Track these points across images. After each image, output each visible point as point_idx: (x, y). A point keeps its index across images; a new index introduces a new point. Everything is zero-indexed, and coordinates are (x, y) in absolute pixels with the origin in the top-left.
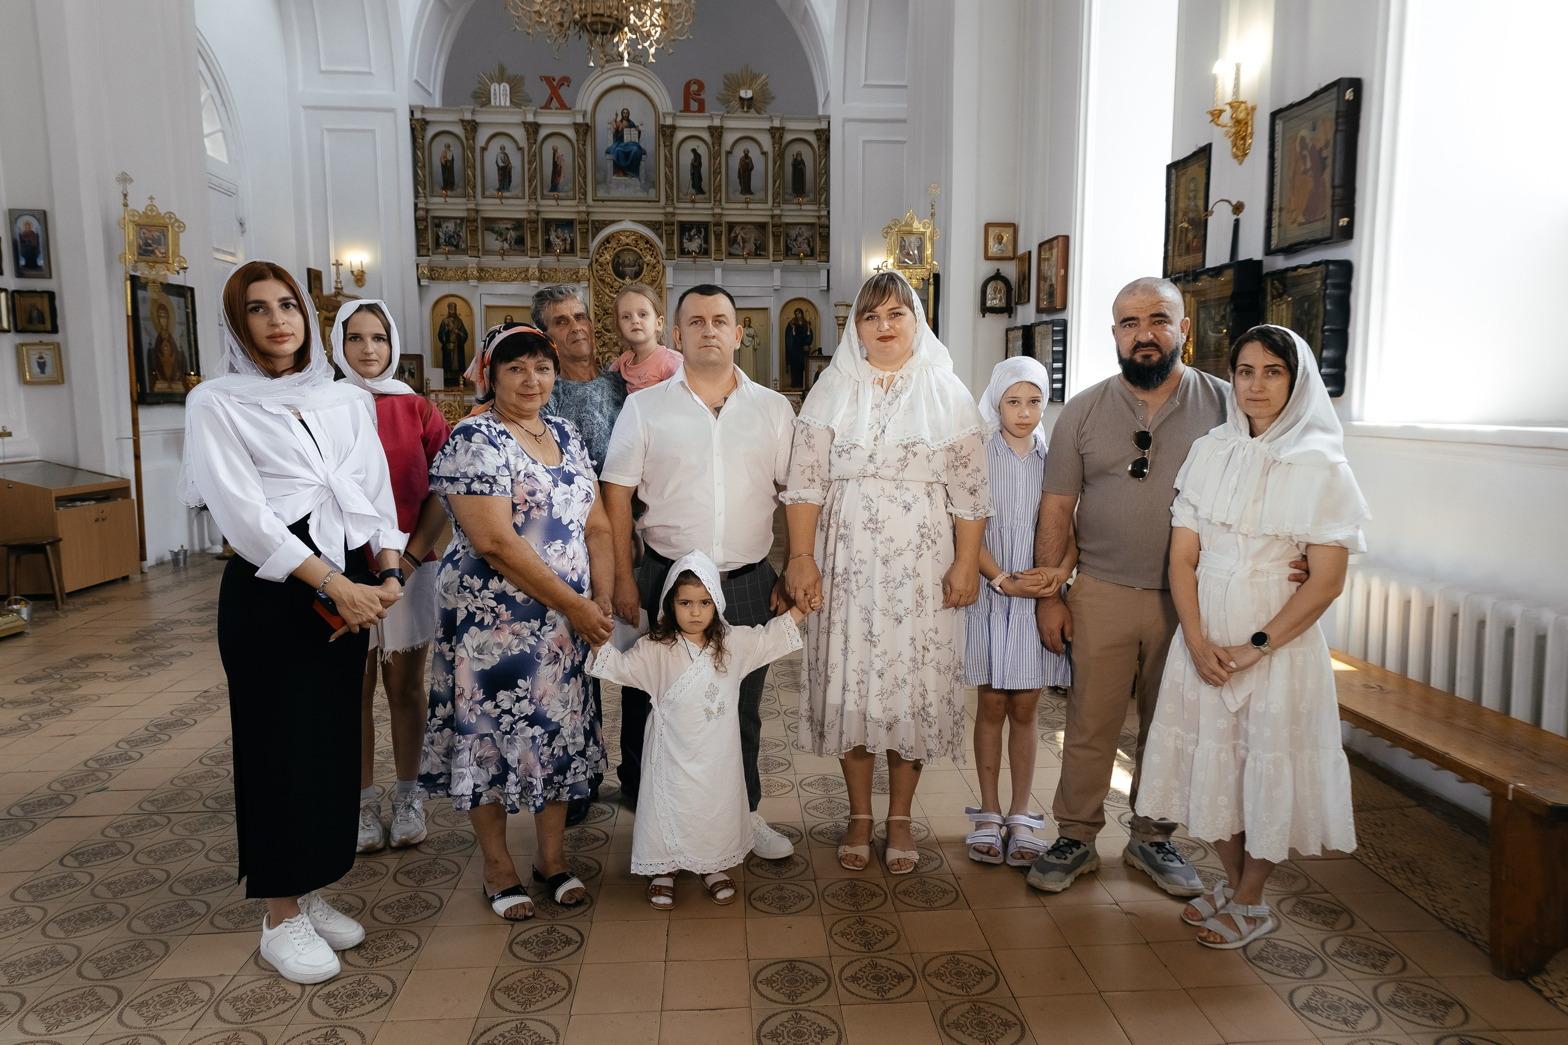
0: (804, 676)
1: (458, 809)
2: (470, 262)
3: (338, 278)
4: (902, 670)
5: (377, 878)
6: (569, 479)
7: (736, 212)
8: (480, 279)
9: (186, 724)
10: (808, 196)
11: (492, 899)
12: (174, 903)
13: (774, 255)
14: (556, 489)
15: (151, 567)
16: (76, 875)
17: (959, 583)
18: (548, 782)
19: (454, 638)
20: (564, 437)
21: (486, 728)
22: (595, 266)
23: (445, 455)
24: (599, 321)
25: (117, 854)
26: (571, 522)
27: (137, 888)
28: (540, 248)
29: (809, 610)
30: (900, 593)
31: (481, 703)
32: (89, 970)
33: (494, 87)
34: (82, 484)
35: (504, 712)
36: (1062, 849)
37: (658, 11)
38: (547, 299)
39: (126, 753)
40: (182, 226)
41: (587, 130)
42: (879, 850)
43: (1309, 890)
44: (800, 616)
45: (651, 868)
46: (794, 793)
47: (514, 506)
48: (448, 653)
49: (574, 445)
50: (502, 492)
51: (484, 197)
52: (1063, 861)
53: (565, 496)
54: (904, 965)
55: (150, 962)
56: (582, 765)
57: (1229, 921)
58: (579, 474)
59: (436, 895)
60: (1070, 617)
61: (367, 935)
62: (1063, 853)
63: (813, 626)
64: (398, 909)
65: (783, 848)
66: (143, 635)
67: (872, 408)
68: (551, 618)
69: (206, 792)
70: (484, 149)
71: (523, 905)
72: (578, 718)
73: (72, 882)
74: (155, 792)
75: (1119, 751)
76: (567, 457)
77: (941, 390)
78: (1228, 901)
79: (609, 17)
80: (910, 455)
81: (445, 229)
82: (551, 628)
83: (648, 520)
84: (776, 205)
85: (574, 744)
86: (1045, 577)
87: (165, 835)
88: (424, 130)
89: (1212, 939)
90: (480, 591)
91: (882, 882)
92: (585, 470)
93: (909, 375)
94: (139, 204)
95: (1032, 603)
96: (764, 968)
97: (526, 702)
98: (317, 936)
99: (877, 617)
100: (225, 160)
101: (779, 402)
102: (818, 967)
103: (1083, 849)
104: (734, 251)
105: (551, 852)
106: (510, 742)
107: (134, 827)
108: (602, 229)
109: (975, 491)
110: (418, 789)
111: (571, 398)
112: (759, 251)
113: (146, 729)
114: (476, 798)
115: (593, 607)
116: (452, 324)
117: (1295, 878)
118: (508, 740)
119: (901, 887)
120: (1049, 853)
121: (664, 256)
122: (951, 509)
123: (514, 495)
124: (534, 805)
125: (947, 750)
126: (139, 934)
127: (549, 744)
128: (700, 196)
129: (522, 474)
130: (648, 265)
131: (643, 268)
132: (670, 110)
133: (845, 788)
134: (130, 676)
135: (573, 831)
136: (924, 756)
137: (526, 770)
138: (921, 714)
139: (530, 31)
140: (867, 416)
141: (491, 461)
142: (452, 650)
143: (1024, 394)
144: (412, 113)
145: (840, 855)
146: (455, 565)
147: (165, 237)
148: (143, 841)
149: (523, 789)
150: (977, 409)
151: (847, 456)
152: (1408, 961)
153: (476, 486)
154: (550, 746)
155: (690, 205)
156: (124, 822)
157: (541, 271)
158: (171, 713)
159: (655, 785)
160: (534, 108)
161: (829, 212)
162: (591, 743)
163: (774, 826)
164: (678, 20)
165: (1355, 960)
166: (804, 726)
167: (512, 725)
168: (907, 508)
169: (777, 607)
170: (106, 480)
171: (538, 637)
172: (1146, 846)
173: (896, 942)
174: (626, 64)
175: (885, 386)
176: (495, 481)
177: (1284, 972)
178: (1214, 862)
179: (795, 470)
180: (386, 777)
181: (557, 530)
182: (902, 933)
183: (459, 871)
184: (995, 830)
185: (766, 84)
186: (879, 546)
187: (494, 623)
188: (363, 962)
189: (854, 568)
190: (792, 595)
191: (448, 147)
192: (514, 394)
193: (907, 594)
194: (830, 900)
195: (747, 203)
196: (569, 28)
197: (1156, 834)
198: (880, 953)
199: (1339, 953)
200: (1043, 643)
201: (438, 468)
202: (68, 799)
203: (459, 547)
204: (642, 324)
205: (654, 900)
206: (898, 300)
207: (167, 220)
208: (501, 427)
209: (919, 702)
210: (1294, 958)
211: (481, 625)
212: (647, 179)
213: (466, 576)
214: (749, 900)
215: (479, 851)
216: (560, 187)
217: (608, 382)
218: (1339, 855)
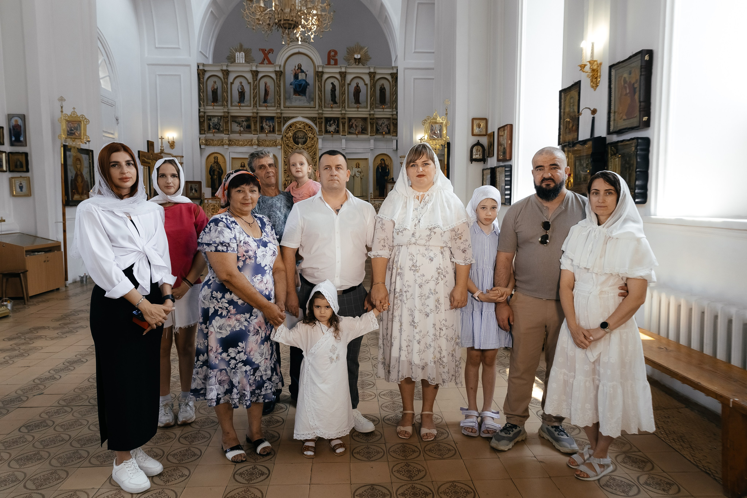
0: (380, 342)
1: (210, 406)
2: (225, 137)
3: (162, 144)
4: (429, 340)
5: (170, 440)
6: (265, 245)
7: (353, 112)
8: (229, 145)
9: (82, 361)
10: (387, 105)
11: (226, 452)
12: (72, 451)
13: (370, 133)
14: (259, 249)
15: (70, 284)
16: (26, 436)
17: (458, 296)
18: (253, 393)
19: (208, 322)
20: (263, 224)
21: (223, 366)
22: (284, 138)
23: (205, 232)
25: (46, 426)
26: (266, 265)
27: (55, 443)
29: (382, 310)
30: (428, 302)
31: (221, 354)
32: (30, 485)
33: (237, 54)
34: (38, 244)
35: (232, 358)
36: (507, 429)
37: (315, 18)
38: (256, 157)
39: (53, 376)
40: (88, 121)
41: (281, 74)
42: (417, 428)
43: (631, 451)
44: (378, 313)
45: (303, 436)
46: (376, 399)
47: (238, 257)
48: (205, 330)
49: (268, 228)
50: (232, 251)
51: (232, 106)
52: (508, 435)
53: (263, 253)
54: (428, 488)
55: (59, 481)
56: (270, 385)
57: (590, 466)
58: (270, 242)
59: (199, 449)
60: (512, 313)
61: (164, 469)
62: (509, 431)
63: (385, 317)
64: (180, 456)
65: (369, 427)
66: (64, 317)
67: (414, 210)
68: (255, 313)
69: (90, 395)
70: (232, 83)
71: (240, 455)
72: (268, 362)
73: (24, 440)
74: (66, 396)
75: (536, 378)
76: (264, 234)
77: (448, 201)
78: (590, 456)
79: (292, 21)
80: (432, 233)
81: (213, 121)
82: (255, 317)
83: (304, 265)
84: (371, 109)
85: (266, 374)
86: (500, 291)
87: (69, 417)
88: (204, 74)
89: (582, 476)
90: (220, 299)
91: (418, 445)
92: (273, 240)
93: (431, 194)
94: (68, 111)
95: (493, 305)
96: (358, 488)
97: (242, 354)
98: (139, 470)
99: (417, 314)
100: (110, 90)
101: (368, 207)
102: (386, 488)
103: (518, 429)
104: (351, 131)
105: (255, 429)
106: (235, 373)
107: (55, 413)
108: (288, 121)
109: (465, 251)
110: (191, 396)
111: (265, 204)
112: (364, 131)
113: (63, 364)
114: (218, 400)
115: (276, 307)
116: (215, 167)
117: (624, 444)
118: (234, 372)
119: (428, 448)
120: (501, 431)
121: (318, 133)
122: (453, 260)
123: (238, 252)
124: (246, 404)
125: (451, 379)
126: (54, 467)
127: (254, 375)
128: (335, 105)
129: (242, 242)
130: (310, 138)
131: (307, 140)
132: (321, 64)
133: (400, 397)
134: (57, 338)
135: (267, 417)
136: (441, 382)
137: (242, 387)
138: (439, 362)
139: (254, 28)
140: (411, 214)
141: (227, 235)
142: (207, 328)
143: (489, 204)
144: (198, 66)
145: (398, 431)
146: (209, 286)
147: (80, 127)
148: (59, 420)
149: (241, 396)
150: (466, 210)
151: (402, 234)
152: (681, 487)
153: (220, 248)
154: (254, 376)
155: (330, 109)
156: (50, 410)
157: (258, 141)
158: (76, 356)
159: (305, 395)
160: (256, 64)
161: (397, 112)
162: (274, 374)
163: (365, 416)
164: (325, 22)
165: (654, 487)
166: (380, 366)
167: (235, 365)
168: (431, 260)
169: (367, 308)
170: (50, 242)
171: (249, 322)
172: (550, 428)
173: (425, 476)
174: (300, 43)
175: (420, 199)
176: (229, 245)
177: (619, 493)
178: (583, 435)
179: (376, 241)
180: (177, 389)
181: (259, 270)
182: (427, 471)
183: (210, 437)
184: (474, 419)
185: (367, 52)
186: (417, 278)
187: (227, 315)
188: (162, 483)
189: (405, 289)
190: (374, 303)
191: (215, 82)
192: (239, 203)
193: (431, 302)
194: (392, 454)
195: (358, 108)
196: (273, 26)
197: (554, 422)
198: (416, 481)
199: (646, 483)
200: (499, 326)
201: (202, 239)
202: (24, 398)
203: (211, 278)
204: (301, 169)
205: (305, 453)
206: (427, 157)
207: (81, 119)
208: (233, 219)
209: (438, 356)
210: (624, 486)
211: (221, 316)
212: (309, 97)
213: (214, 292)
214: (352, 454)
215: (220, 427)
216: (268, 100)
217: (284, 197)
218: (647, 433)
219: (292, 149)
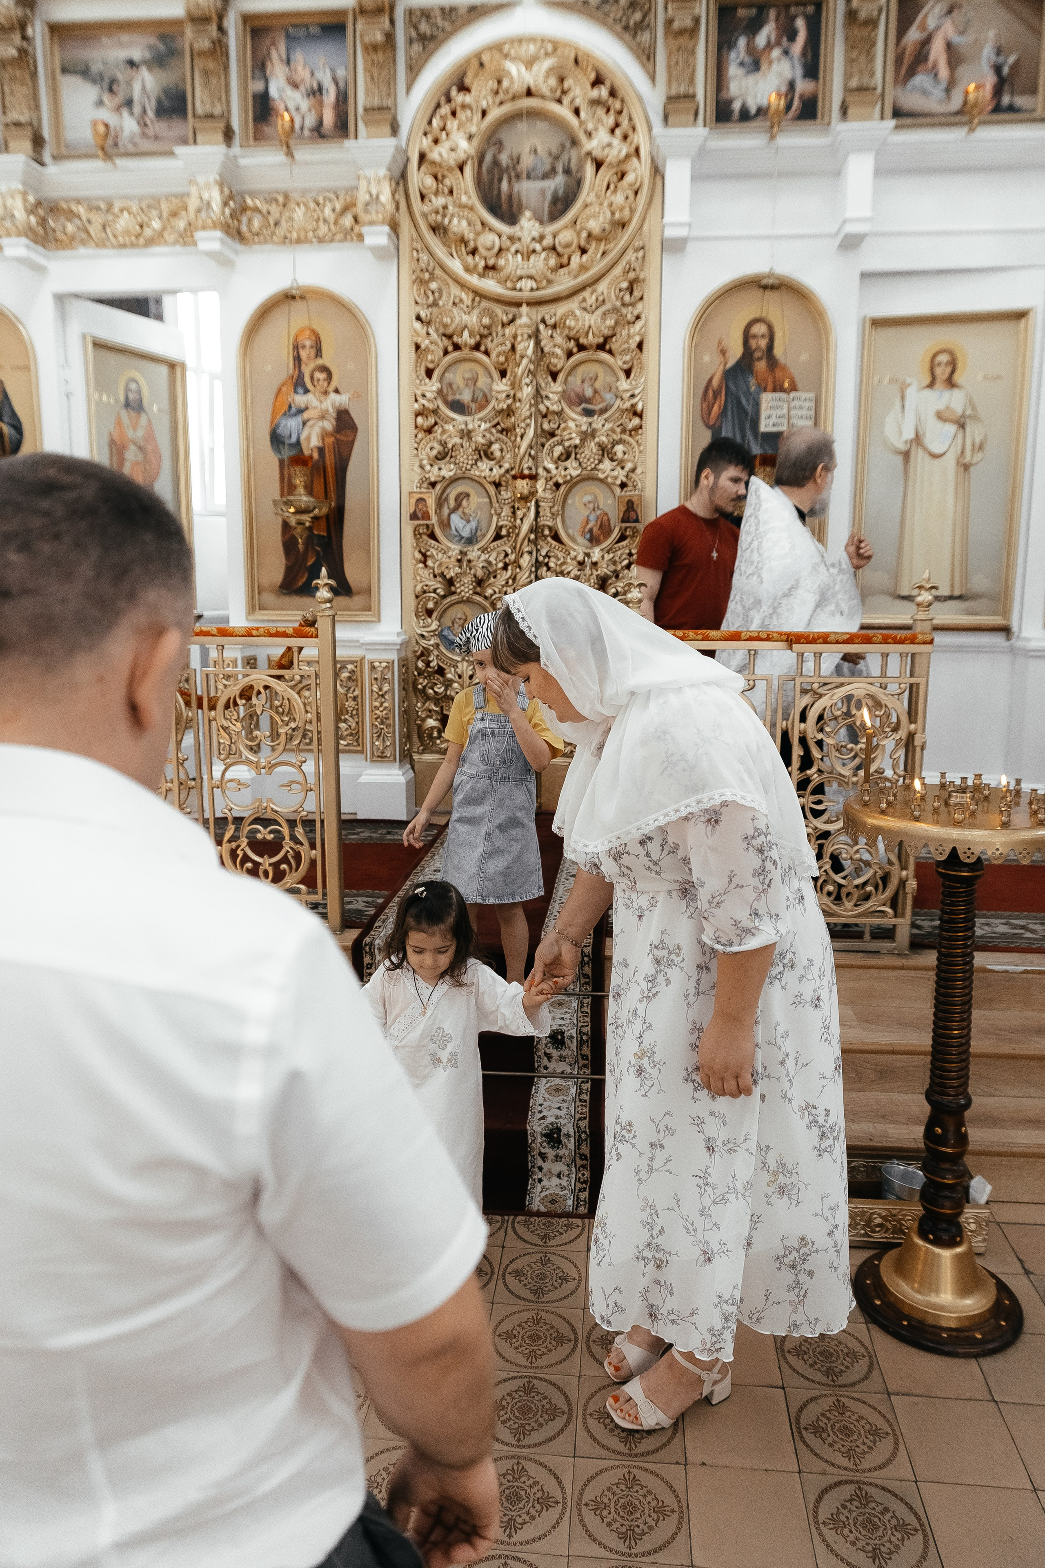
22: (419, 179)
24: (429, 373)
28: (236, 125)
104: (911, 100)
108: (442, 39)
121: (659, 126)
130: (599, 164)
131: (579, 183)
219: (474, 252)
